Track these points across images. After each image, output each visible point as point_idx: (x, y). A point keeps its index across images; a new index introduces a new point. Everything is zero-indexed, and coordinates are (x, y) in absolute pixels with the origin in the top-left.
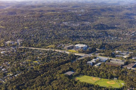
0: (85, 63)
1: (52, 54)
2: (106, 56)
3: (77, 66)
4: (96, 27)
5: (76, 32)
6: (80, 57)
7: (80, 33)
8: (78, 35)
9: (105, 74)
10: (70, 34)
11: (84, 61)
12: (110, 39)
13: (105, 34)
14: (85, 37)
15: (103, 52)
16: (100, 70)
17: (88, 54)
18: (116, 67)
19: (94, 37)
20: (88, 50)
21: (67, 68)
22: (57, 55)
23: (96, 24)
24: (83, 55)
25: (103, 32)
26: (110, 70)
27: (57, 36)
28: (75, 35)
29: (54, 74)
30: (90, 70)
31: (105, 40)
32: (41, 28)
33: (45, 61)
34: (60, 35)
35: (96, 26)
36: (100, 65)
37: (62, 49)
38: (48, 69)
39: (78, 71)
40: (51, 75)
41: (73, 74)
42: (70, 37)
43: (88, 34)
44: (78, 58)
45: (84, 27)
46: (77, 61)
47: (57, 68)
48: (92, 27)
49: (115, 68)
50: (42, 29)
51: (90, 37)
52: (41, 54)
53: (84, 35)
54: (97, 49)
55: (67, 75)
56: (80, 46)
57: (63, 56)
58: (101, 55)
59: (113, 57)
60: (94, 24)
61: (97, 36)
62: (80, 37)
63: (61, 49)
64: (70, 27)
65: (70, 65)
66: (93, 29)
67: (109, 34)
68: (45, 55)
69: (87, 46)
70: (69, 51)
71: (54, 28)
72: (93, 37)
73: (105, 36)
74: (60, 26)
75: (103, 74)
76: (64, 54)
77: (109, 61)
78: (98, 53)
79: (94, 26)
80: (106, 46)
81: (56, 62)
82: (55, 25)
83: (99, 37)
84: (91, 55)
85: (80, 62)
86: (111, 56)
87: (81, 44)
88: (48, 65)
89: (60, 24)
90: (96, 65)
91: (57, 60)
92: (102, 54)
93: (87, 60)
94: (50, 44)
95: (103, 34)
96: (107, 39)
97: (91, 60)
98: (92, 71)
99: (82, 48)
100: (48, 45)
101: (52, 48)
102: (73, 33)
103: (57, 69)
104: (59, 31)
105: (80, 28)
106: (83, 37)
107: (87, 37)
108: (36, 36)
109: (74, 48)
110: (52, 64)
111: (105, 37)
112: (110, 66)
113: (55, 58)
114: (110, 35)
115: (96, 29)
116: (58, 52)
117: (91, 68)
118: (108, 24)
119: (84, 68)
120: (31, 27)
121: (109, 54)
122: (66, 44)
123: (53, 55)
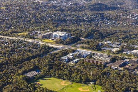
0: (58, 59)
1: (20, 45)
2: (89, 48)
3: (44, 63)
4: (93, 7)
5: (64, 14)
6: (55, 49)
7: (69, 15)
8: (65, 18)
9: (78, 76)
10: (55, 17)
11: (57, 56)
12: (106, 23)
13: (101, 17)
14: (74, 20)
15: (86, 43)
16: (75, 70)
17: (66, 45)
18: (98, 66)
19: (86, 20)
20: (68, 40)
21: (31, 66)
22: (25, 46)
23: (92, 4)
24: (60, 47)
25: (97, 14)
26: (88, 69)
27: (38, 19)
28: (61, 18)
29: (11, 74)
30: (61, 70)
31: (98, 25)
32: (21, 9)
33: (6, 55)
34: (42, 18)
35: (92, 5)
36: (77, 62)
37: (36, 38)
38: (5, 67)
39: (44, 71)
40: (6, 76)
41: (37, 75)
42: (55, 21)
43: (78, 17)
44: (52, 51)
45: (77, 7)
46: (48, 56)
47: (18, 66)
48: (87, 7)
49: (95, 68)
50: (22, 11)
51: (80, 21)
52: (6, 45)
53: (73, 17)
54: (81, 38)
55: (27, 76)
56: (59, 34)
57: (33, 48)
58: (83, 47)
59: (98, 51)
60: (90, 3)
61: (90, 19)
62: (68, 20)
63: (34, 38)
64: (58, 8)
65: (36, 61)
66: (88, 10)
67: (105, 16)
68: (10, 47)
69: (67, 34)
70: (44, 41)
71: (38, 8)
72: (84, 21)
73: (100, 19)
74: (46, 6)
75: (76, 76)
76: (34, 46)
77: (91, 57)
78: (80, 44)
79: (90, 6)
80: (95, 34)
81: (20, 57)
82: (40, 5)
83: (92, 20)
84: (71, 47)
85: (52, 57)
86: (96, 49)
87: (62, 31)
88: (7, 61)
89: (47, 4)
90: (72, 62)
91: (22, 54)
92: (85, 45)
93: (61, 55)
94: (23, 31)
95: (97, 16)
96: (102, 23)
97: (68, 54)
98: (63, 71)
99: (61, 36)
100: (20, 32)
101: (23, 37)
102: (60, 15)
103: (17, 68)
104: (42, 13)
105: (71, 8)
106: (71, 20)
107: (76, 21)
108: (11, 19)
109: (51, 37)
110: (13, 60)
111: (100, 21)
112: (89, 64)
113: (22, 50)
114: (107, 18)
115: (91, 9)
116: (29, 43)
117: (63, 66)
118: (109, 3)
119: (54, 66)
120: (9, 8)
121: (94, 45)
122: (44, 30)
123: (20, 47)
